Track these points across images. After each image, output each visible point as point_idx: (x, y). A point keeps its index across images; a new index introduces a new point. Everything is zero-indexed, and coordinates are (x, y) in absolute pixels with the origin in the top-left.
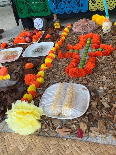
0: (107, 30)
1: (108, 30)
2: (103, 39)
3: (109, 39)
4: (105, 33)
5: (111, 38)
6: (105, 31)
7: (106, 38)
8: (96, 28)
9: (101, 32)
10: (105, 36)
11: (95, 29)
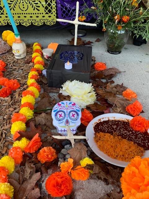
0: (19, 55)
1: (21, 55)
2: (11, 69)
3: (18, 69)
4: (17, 59)
5: (22, 68)
6: (16, 56)
7: (15, 68)
8: (5, 50)
9: (12, 57)
10: (16, 63)
11: (4, 52)
